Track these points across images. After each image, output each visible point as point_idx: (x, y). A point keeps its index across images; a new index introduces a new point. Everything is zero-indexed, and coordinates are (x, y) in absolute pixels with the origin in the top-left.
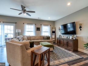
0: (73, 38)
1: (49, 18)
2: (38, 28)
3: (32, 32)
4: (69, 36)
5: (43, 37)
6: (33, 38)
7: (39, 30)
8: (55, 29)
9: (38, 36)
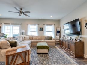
0: (77, 39)
1: (51, 17)
2: (41, 28)
3: (35, 31)
4: (73, 36)
5: (45, 37)
6: (35, 38)
7: (42, 30)
8: (59, 29)
9: (40, 36)
